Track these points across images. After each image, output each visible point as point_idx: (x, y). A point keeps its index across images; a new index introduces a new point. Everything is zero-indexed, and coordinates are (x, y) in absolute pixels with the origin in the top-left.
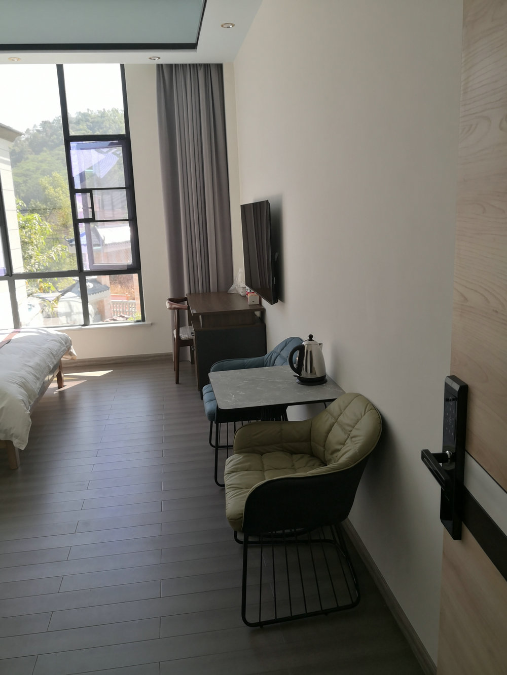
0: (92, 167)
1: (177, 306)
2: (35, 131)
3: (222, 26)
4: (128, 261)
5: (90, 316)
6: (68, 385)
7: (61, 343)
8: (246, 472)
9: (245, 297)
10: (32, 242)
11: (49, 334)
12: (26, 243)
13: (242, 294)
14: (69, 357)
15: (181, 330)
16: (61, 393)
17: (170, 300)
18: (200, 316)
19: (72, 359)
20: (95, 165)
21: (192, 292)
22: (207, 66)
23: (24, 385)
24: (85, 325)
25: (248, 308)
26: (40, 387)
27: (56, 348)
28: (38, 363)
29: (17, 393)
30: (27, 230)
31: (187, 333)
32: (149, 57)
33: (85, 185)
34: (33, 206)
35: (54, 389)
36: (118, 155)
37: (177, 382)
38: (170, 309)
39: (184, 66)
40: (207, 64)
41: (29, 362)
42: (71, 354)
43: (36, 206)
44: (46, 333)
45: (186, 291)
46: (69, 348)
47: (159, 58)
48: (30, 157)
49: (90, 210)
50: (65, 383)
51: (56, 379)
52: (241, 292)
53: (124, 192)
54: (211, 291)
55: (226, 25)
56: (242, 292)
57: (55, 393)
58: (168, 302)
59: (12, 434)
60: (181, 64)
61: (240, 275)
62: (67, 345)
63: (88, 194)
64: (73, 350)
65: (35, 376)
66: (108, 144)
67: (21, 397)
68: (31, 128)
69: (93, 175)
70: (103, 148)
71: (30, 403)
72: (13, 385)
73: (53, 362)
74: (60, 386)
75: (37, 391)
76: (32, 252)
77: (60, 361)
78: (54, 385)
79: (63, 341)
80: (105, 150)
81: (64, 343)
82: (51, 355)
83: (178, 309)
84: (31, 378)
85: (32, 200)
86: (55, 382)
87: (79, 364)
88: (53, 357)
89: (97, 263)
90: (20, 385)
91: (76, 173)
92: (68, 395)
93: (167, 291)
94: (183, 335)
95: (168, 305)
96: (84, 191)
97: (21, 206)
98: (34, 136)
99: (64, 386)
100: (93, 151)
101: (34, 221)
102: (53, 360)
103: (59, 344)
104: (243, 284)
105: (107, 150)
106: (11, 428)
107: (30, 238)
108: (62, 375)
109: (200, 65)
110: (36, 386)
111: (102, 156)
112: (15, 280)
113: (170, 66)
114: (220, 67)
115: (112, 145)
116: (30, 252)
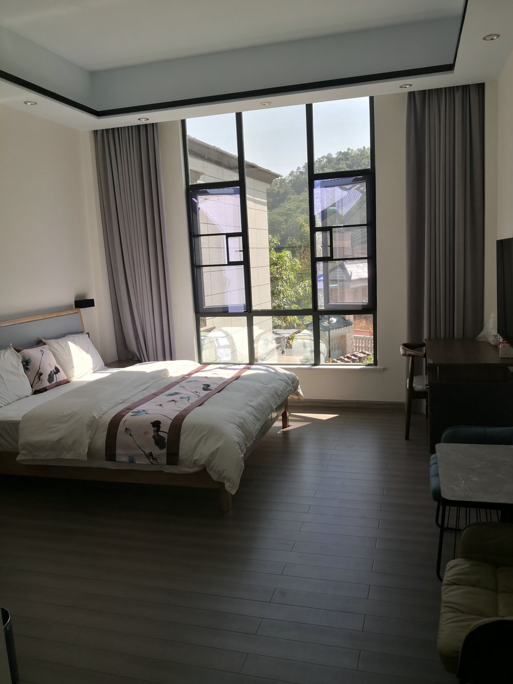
0: (335, 204)
1: (412, 353)
2: (299, 173)
3: (484, 39)
4: (364, 300)
5: (321, 355)
6: (293, 426)
7: (287, 383)
8: (472, 589)
9: (496, 347)
10: (282, 278)
11: (277, 373)
12: (277, 279)
13: (492, 343)
14: (296, 397)
15: (415, 379)
16: (286, 433)
17: (405, 345)
18: (438, 368)
19: (298, 399)
20: (338, 202)
21: (432, 337)
22: (465, 88)
23: (241, 426)
24: (315, 364)
25: (497, 361)
26: (260, 428)
27: (281, 388)
28: (260, 403)
29: (233, 433)
30: (278, 266)
31: (420, 384)
32: (400, 85)
33: (326, 223)
34: (290, 243)
35: (278, 428)
36: (362, 192)
37: (407, 438)
38: (404, 355)
39: (438, 91)
40: (466, 85)
41: (252, 401)
42: (298, 394)
43: (292, 244)
44: (274, 371)
45: (425, 336)
46: (296, 388)
47: (411, 85)
48: (292, 197)
49: (329, 248)
50: (290, 423)
51: (281, 417)
52: (491, 340)
53: (365, 229)
54: (455, 337)
55: (489, 37)
56: (493, 341)
57: (278, 432)
58: (402, 348)
59: (225, 477)
60: (435, 89)
61: (491, 321)
62: (293, 384)
63: (328, 233)
64: (300, 391)
65: (256, 417)
66: (352, 180)
67: (236, 439)
68: (295, 170)
69: (334, 212)
70: (348, 184)
71: (246, 445)
72: (231, 425)
73: (276, 403)
74: (285, 426)
75: (255, 433)
76: (281, 288)
77: (286, 400)
78: (278, 424)
79: (289, 381)
80: (348, 187)
81: (290, 383)
82: (276, 395)
83: (413, 357)
84: (250, 418)
85: (289, 237)
86: (279, 420)
87: (307, 404)
88: (277, 397)
89: (332, 303)
90: (238, 426)
91: (317, 212)
92: (291, 436)
93: (402, 334)
94: (418, 385)
95: (402, 351)
96: (323, 229)
97: (276, 244)
98: (298, 177)
99: (289, 426)
100: (337, 189)
101: (286, 258)
102: (278, 400)
103: (284, 384)
104: (494, 332)
105: (351, 186)
106: (224, 470)
107: (281, 274)
108: (288, 414)
109: (458, 87)
110: (255, 428)
111: (345, 193)
112: (254, 317)
113: (423, 93)
114: (481, 87)
115: (356, 181)
116: (280, 288)
